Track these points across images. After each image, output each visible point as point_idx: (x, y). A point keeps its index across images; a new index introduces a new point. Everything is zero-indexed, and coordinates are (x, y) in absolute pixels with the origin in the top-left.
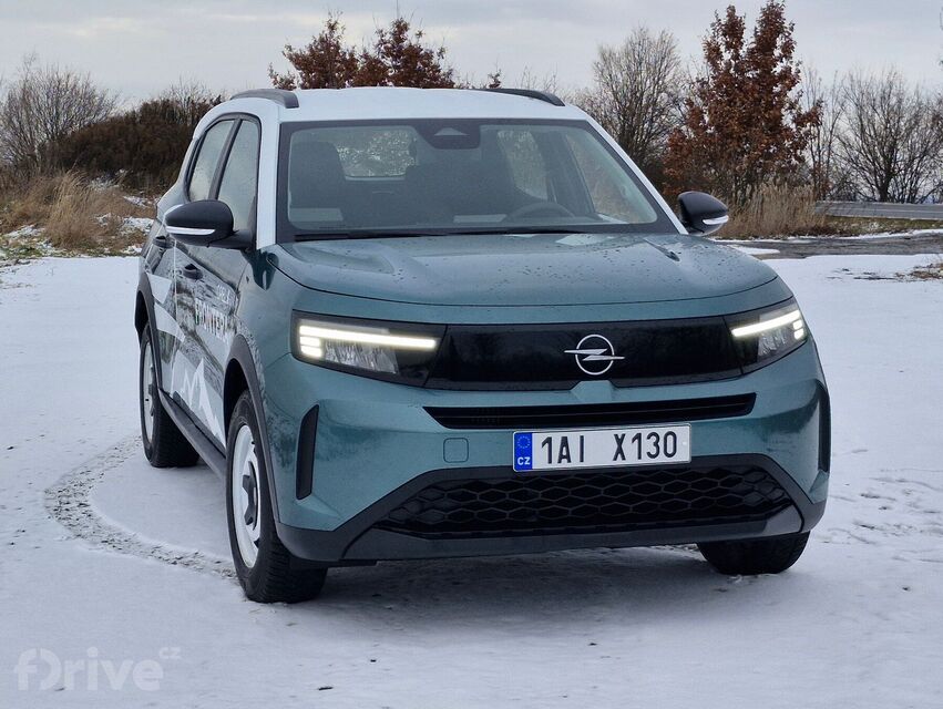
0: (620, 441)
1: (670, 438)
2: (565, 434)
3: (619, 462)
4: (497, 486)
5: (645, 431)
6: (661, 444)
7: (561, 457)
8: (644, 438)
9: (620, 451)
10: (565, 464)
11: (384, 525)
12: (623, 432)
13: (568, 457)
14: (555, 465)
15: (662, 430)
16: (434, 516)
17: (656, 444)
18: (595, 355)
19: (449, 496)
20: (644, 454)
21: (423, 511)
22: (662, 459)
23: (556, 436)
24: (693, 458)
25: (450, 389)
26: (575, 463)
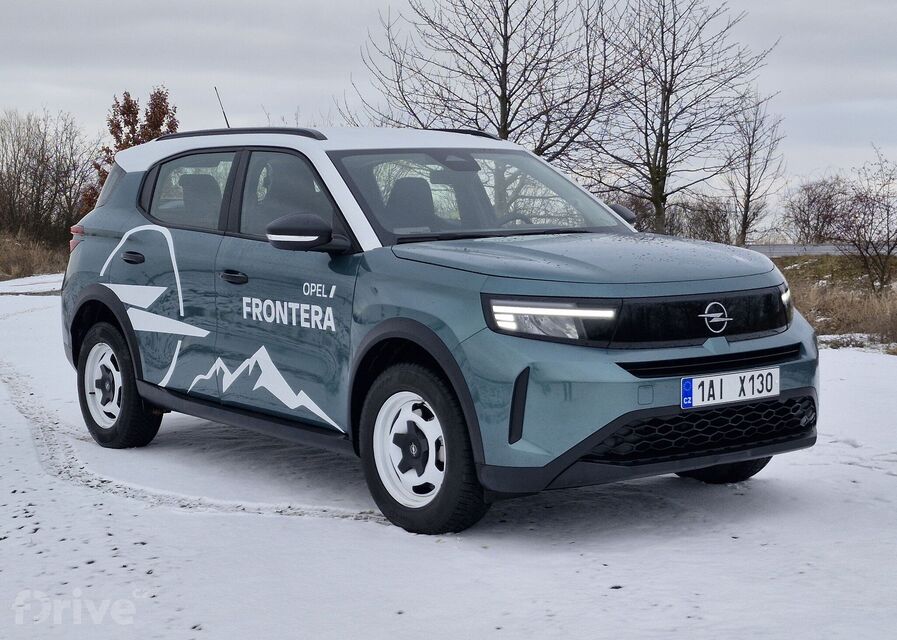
0: (742, 381)
1: (769, 377)
2: (711, 378)
3: (742, 398)
4: (667, 422)
5: (756, 373)
6: (764, 382)
7: (710, 396)
8: (755, 378)
9: (742, 389)
10: (712, 402)
11: (587, 458)
12: (744, 374)
13: (713, 396)
14: (706, 403)
15: (765, 372)
16: (625, 448)
17: (762, 383)
18: (717, 317)
19: (637, 432)
20: (756, 391)
21: (617, 444)
22: (765, 394)
23: (707, 379)
24: (781, 392)
25: (627, 349)
26: (718, 401)
